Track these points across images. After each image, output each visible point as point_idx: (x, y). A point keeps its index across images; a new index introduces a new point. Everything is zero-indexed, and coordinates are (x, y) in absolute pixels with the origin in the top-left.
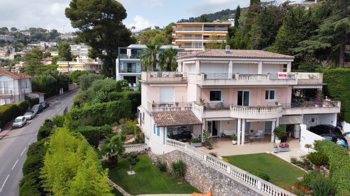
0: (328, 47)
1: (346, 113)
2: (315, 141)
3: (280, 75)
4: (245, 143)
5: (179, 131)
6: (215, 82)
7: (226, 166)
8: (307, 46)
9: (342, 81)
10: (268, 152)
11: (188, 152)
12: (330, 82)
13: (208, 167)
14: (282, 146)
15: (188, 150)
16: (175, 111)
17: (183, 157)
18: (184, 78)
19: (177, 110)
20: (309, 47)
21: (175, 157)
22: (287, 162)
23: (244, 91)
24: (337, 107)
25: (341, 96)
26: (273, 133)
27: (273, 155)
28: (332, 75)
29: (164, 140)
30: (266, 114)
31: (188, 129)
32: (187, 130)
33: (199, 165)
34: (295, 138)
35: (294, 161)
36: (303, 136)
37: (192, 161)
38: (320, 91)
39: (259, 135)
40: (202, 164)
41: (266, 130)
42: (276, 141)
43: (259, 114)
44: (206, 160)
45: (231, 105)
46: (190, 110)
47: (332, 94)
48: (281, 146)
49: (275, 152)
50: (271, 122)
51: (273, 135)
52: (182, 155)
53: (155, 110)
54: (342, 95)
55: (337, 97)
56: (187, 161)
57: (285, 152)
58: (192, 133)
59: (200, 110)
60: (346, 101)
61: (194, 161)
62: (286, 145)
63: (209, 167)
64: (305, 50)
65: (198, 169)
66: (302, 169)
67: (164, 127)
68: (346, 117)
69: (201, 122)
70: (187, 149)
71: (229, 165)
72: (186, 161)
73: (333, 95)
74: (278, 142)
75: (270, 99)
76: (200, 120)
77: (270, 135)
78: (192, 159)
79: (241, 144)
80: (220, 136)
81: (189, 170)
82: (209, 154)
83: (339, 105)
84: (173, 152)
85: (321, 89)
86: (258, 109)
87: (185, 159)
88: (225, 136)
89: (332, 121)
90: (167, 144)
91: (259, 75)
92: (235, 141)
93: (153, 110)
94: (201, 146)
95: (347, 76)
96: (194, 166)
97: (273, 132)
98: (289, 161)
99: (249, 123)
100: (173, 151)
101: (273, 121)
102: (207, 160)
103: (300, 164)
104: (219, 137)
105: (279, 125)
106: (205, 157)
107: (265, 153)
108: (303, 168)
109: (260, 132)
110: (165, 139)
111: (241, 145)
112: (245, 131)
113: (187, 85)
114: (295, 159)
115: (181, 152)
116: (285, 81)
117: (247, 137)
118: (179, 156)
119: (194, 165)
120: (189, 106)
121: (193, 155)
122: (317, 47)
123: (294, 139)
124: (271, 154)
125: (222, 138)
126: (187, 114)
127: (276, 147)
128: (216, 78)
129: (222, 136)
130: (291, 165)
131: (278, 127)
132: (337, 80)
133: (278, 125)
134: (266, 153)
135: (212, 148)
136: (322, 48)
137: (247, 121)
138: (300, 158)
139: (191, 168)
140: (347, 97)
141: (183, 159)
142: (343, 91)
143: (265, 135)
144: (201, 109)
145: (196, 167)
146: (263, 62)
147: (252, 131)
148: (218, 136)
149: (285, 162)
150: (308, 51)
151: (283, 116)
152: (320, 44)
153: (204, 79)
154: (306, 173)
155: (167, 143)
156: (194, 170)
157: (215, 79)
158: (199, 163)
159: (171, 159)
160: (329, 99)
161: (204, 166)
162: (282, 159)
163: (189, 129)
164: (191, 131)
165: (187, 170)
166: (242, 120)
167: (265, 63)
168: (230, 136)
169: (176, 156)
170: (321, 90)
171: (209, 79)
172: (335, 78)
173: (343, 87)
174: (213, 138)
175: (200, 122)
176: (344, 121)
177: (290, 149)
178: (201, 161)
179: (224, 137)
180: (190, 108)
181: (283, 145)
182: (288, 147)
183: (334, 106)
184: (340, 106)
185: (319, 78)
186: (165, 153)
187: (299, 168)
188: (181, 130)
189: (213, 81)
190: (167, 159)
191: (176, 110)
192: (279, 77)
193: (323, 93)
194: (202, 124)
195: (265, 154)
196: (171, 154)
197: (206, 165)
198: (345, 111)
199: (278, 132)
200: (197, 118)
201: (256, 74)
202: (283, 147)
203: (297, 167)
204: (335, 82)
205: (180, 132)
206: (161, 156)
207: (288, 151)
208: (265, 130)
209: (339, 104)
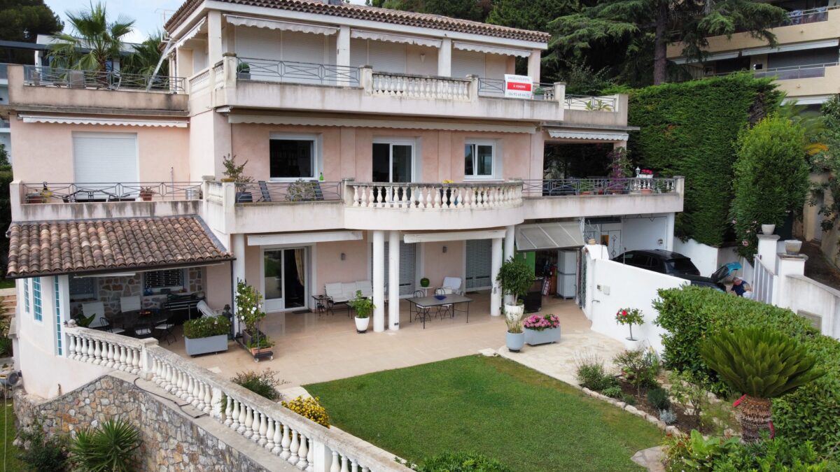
0: (630, 30)
1: (697, 213)
2: (661, 293)
3: (511, 86)
4: (401, 325)
5: (150, 298)
6: (282, 98)
7: (307, 440)
8: (572, 30)
9: (683, 117)
10: (488, 352)
11: (154, 379)
12: (647, 126)
13: (224, 447)
14: (537, 325)
15: (154, 369)
16: (129, 220)
17: (130, 406)
18: (175, 98)
19: (138, 215)
20: (578, 32)
21: (99, 409)
22: (567, 386)
23: (393, 142)
24: (676, 195)
25: (680, 163)
26: (495, 284)
27: (508, 362)
28: (651, 104)
29: (59, 334)
30: (472, 210)
31: (189, 290)
32: (184, 291)
33: (189, 439)
34: (561, 297)
35: (592, 378)
36: (600, 284)
37: (163, 421)
38: (620, 151)
39: (448, 292)
40: (201, 432)
41: (471, 278)
42: (508, 308)
43: (450, 210)
44: (221, 415)
45: (346, 183)
46: (196, 214)
47: (653, 159)
48: (532, 325)
49: (515, 347)
50: (489, 243)
51: (497, 289)
52: (126, 396)
53: (34, 214)
54: (685, 159)
55: (669, 166)
56: (146, 422)
57: (547, 346)
58: (202, 302)
59: (221, 205)
60: (698, 177)
61: (170, 421)
62: (548, 318)
63: (229, 449)
64: (566, 43)
65: (186, 459)
66: (631, 409)
67: (54, 274)
68: (696, 225)
69: (228, 251)
70: (150, 367)
71: (317, 432)
72: (141, 423)
73: (656, 162)
74: (515, 310)
75: (478, 174)
76: (222, 242)
77: (487, 295)
78: (164, 413)
79: (386, 327)
80: (313, 306)
81: (155, 462)
82: (234, 381)
83: (681, 189)
84: (92, 387)
85: (624, 145)
86: (445, 193)
87: (140, 415)
88: (331, 305)
89: (661, 240)
90: (69, 352)
91: (444, 79)
92: (364, 317)
93: (26, 214)
94: (227, 349)
95: (697, 98)
96: (173, 443)
97: (498, 279)
98: (571, 378)
99: (414, 246)
100: (91, 383)
101: (496, 239)
102: (223, 411)
103: (618, 389)
104: (309, 311)
105: (516, 251)
106: (217, 396)
107: (475, 356)
108: (632, 403)
109: (452, 285)
110: (64, 329)
111: (389, 333)
112: (400, 285)
113: (189, 125)
114: (595, 369)
115: (122, 382)
116: (527, 107)
117: (407, 305)
118: (117, 402)
119: (172, 440)
120: (192, 198)
121: (170, 391)
122: (599, 34)
123: (559, 301)
124: (499, 356)
125: (320, 313)
126: (177, 226)
127: (515, 330)
128: (285, 80)
129: (320, 307)
130: (583, 395)
131: (513, 260)
132: (667, 116)
133: (510, 253)
134: (481, 354)
135: (271, 354)
136: (614, 34)
137: (408, 240)
138: (615, 366)
139: (163, 453)
140: (699, 163)
141: (133, 414)
142: (687, 146)
143: (467, 293)
144: (223, 200)
145: (179, 449)
146: (453, 45)
147: (425, 282)
148: (306, 307)
149: (559, 383)
150: (575, 44)
151: (527, 222)
152: (605, 26)
153: (237, 81)
154: (650, 423)
155: (72, 346)
156: (171, 461)
157: (281, 84)
158: (189, 433)
159: (88, 419)
160: (647, 174)
161: (210, 443)
162: (542, 374)
163: (192, 288)
164: (200, 296)
165: (147, 465)
166: (387, 234)
167: (461, 47)
168: (348, 302)
169: (105, 401)
170: (623, 149)
171: (257, 82)
172: (661, 109)
173: (687, 136)
174: (287, 314)
175: (225, 250)
176: (690, 238)
177: (563, 336)
178: (196, 421)
179: (329, 310)
180: (196, 204)
181: (538, 320)
182: (555, 327)
183: (665, 191)
184: (683, 193)
185: (617, 110)
186: (65, 391)
187: (621, 404)
188: (158, 294)
189: (275, 90)
190: (70, 416)
191: (135, 213)
192: (509, 93)
193: (628, 157)
194: (231, 260)
195: (478, 358)
196: (85, 394)
197: (215, 440)
198: (693, 206)
199: (515, 278)
200: (216, 239)
201: (433, 74)
202: (538, 328)
203: (611, 401)
204: (661, 123)
205: (153, 300)
206: (48, 406)
207: (554, 343)
208: (467, 279)
209: (680, 185)
